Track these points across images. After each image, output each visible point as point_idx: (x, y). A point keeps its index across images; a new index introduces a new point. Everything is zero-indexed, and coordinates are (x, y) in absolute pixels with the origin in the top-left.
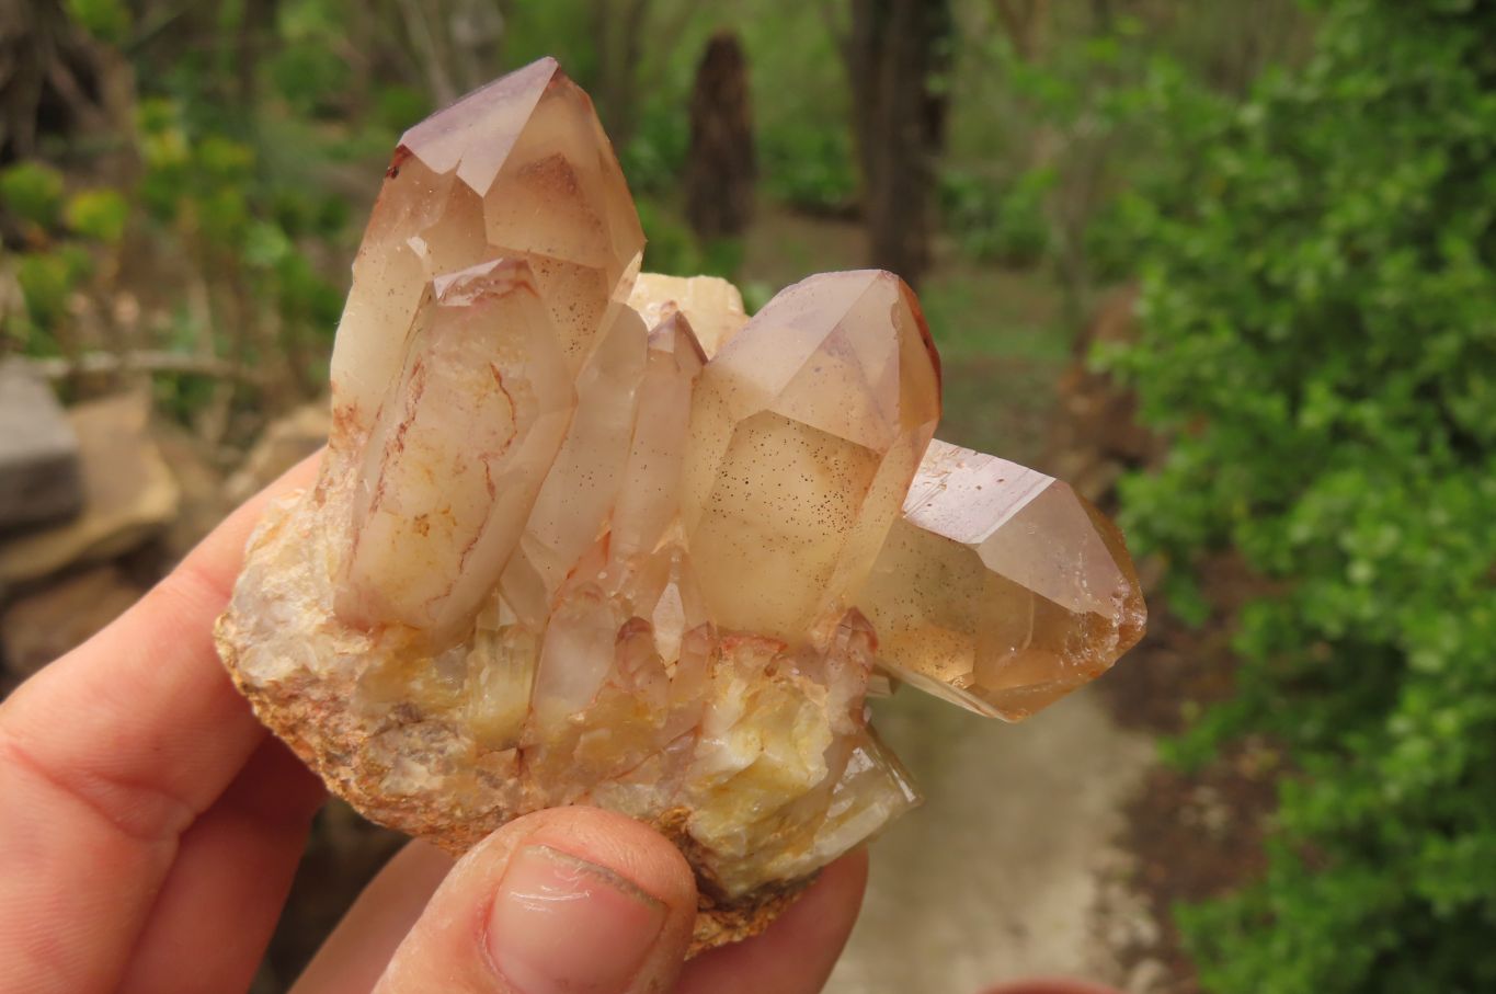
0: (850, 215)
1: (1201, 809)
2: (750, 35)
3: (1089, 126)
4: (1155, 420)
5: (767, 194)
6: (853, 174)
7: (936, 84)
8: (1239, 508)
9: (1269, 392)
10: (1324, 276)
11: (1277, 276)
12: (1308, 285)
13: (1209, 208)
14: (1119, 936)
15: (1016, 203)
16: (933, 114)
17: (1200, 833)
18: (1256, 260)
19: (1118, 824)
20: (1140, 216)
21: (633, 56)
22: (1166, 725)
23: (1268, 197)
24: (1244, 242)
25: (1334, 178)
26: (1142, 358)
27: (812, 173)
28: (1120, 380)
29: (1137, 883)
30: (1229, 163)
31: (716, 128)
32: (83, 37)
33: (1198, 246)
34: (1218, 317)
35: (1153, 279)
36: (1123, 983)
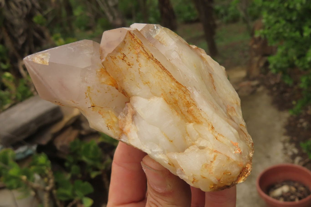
0: (197, 21)
1: (301, 123)
4: (272, 44)
5: (179, 21)
6: (196, 12)
9: (295, 32)
12: (298, 6)
14: (290, 153)
15: (231, 8)
17: (302, 128)
18: (286, 5)
19: (284, 131)
22: (290, 107)
26: (266, 32)
27: (187, 14)
28: (263, 37)
29: (291, 142)
31: (165, 10)
32: (38, 26)
34: (281, 19)
35: (265, 14)
36: (293, 163)
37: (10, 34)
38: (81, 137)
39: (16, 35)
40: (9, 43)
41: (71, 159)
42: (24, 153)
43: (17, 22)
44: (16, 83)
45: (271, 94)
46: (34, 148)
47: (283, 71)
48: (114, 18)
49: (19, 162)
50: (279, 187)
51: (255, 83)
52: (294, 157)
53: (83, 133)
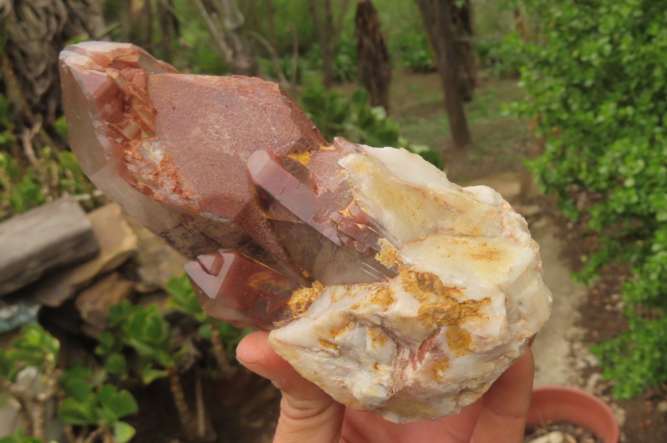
8: (584, 165)
9: (587, 111)
11: (584, 58)
12: (595, 59)
14: (581, 365)
17: (614, 313)
18: (575, 53)
25: (602, 10)
26: (524, 106)
27: (419, 54)
29: (587, 340)
31: (367, 42)
36: (584, 385)
37: (17, 72)
38: (136, 298)
39: (30, 76)
40: (15, 92)
41: (108, 340)
43: (34, 48)
46: (34, 311)
47: (560, 190)
48: (235, 54)
50: (542, 435)
51: (534, 209)
52: (587, 372)
53: (141, 288)
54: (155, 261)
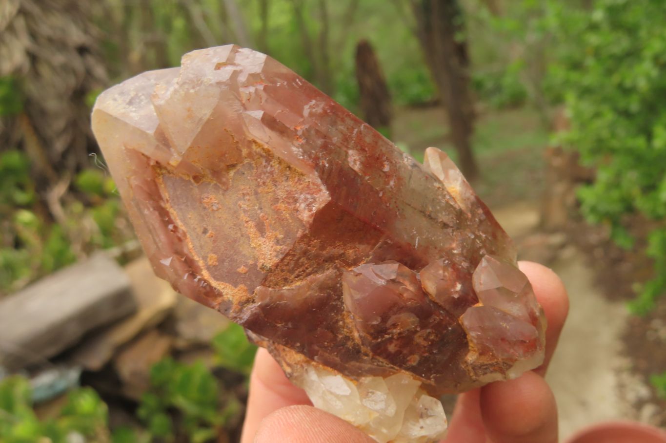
0: (435, 104)
1: (656, 331)
2: (373, 37)
3: (532, 37)
5: (397, 103)
6: (432, 85)
7: (459, 37)
8: (636, 191)
9: (636, 136)
10: (649, 78)
11: (628, 83)
12: (642, 84)
13: (590, 62)
14: (631, 396)
15: (508, 80)
16: (461, 51)
17: (658, 342)
18: (616, 79)
19: (619, 346)
20: (557, 73)
21: (326, 59)
22: (630, 296)
23: (616, 50)
24: (609, 72)
25: (643, 33)
27: (416, 90)
30: (593, 39)
31: (368, 82)
33: (590, 79)
34: (604, 108)
35: (571, 98)
36: (637, 417)
37: (37, 131)
38: (176, 354)
39: (50, 133)
40: (33, 150)
41: (151, 401)
42: (51, 386)
43: (52, 104)
44: (44, 235)
45: (591, 263)
46: (73, 375)
47: (613, 220)
49: (38, 407)
51: (556, 239)
52: (639, 404)
53: (181, 344)
54: (193, 316)
